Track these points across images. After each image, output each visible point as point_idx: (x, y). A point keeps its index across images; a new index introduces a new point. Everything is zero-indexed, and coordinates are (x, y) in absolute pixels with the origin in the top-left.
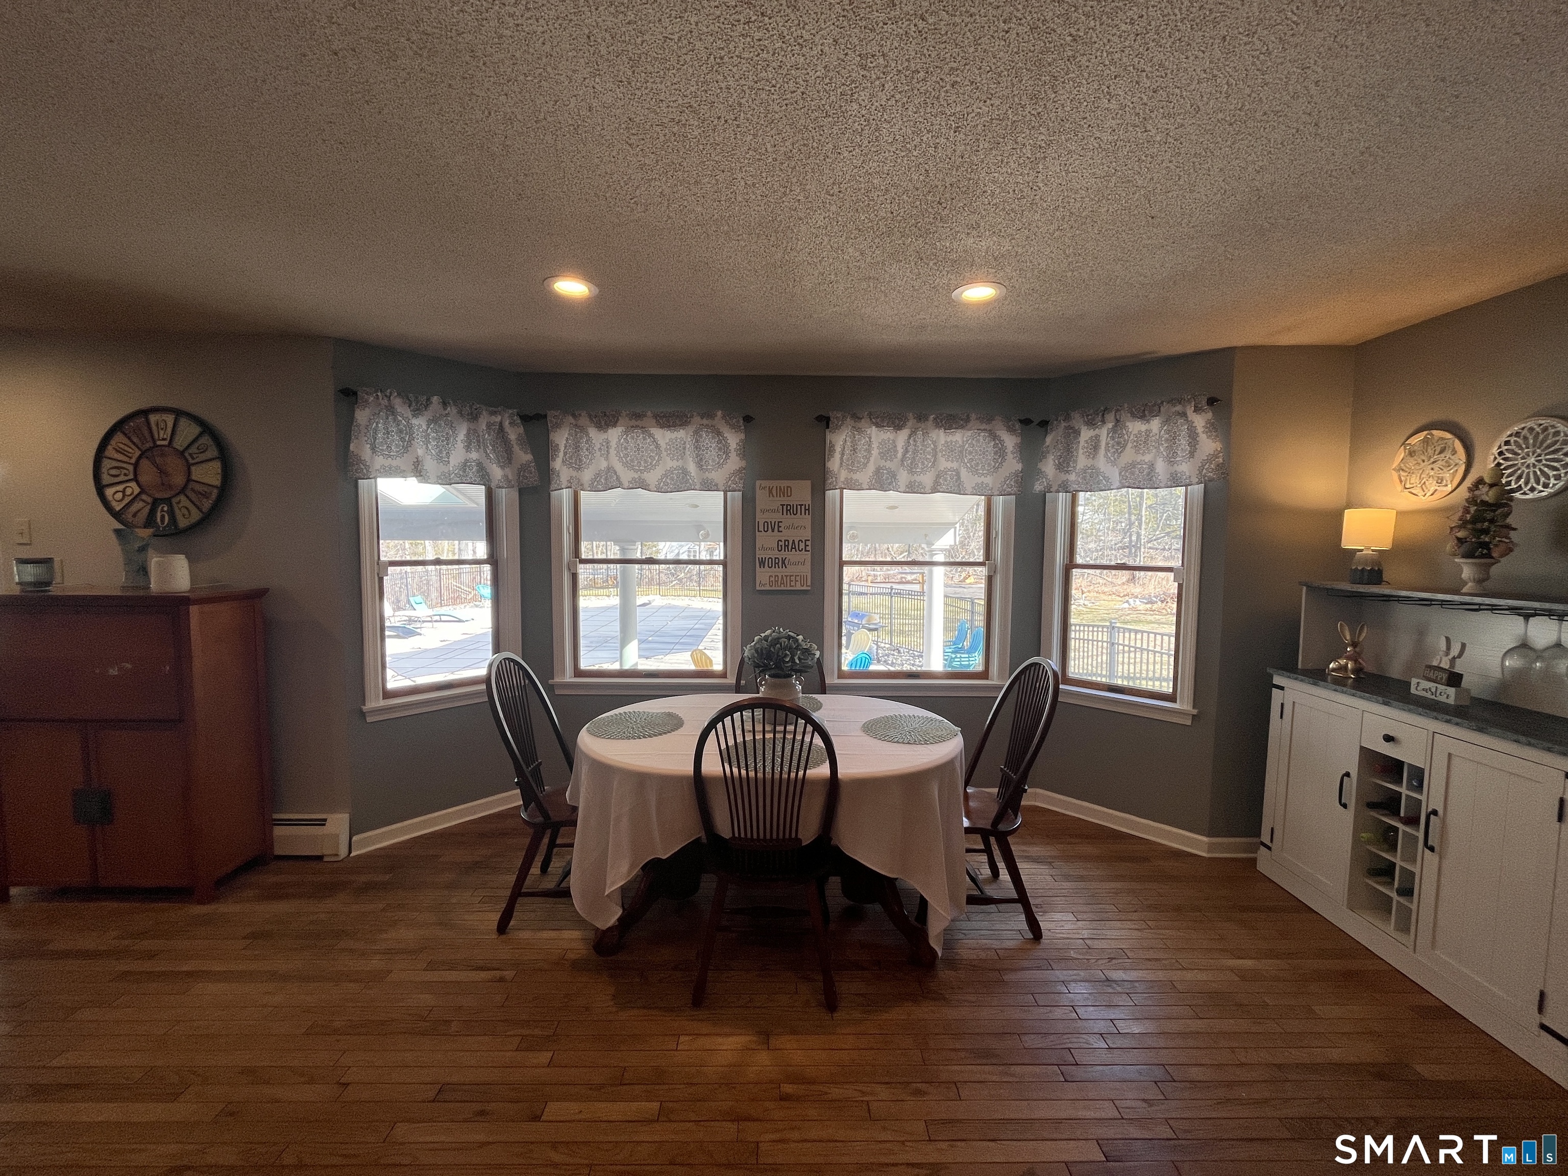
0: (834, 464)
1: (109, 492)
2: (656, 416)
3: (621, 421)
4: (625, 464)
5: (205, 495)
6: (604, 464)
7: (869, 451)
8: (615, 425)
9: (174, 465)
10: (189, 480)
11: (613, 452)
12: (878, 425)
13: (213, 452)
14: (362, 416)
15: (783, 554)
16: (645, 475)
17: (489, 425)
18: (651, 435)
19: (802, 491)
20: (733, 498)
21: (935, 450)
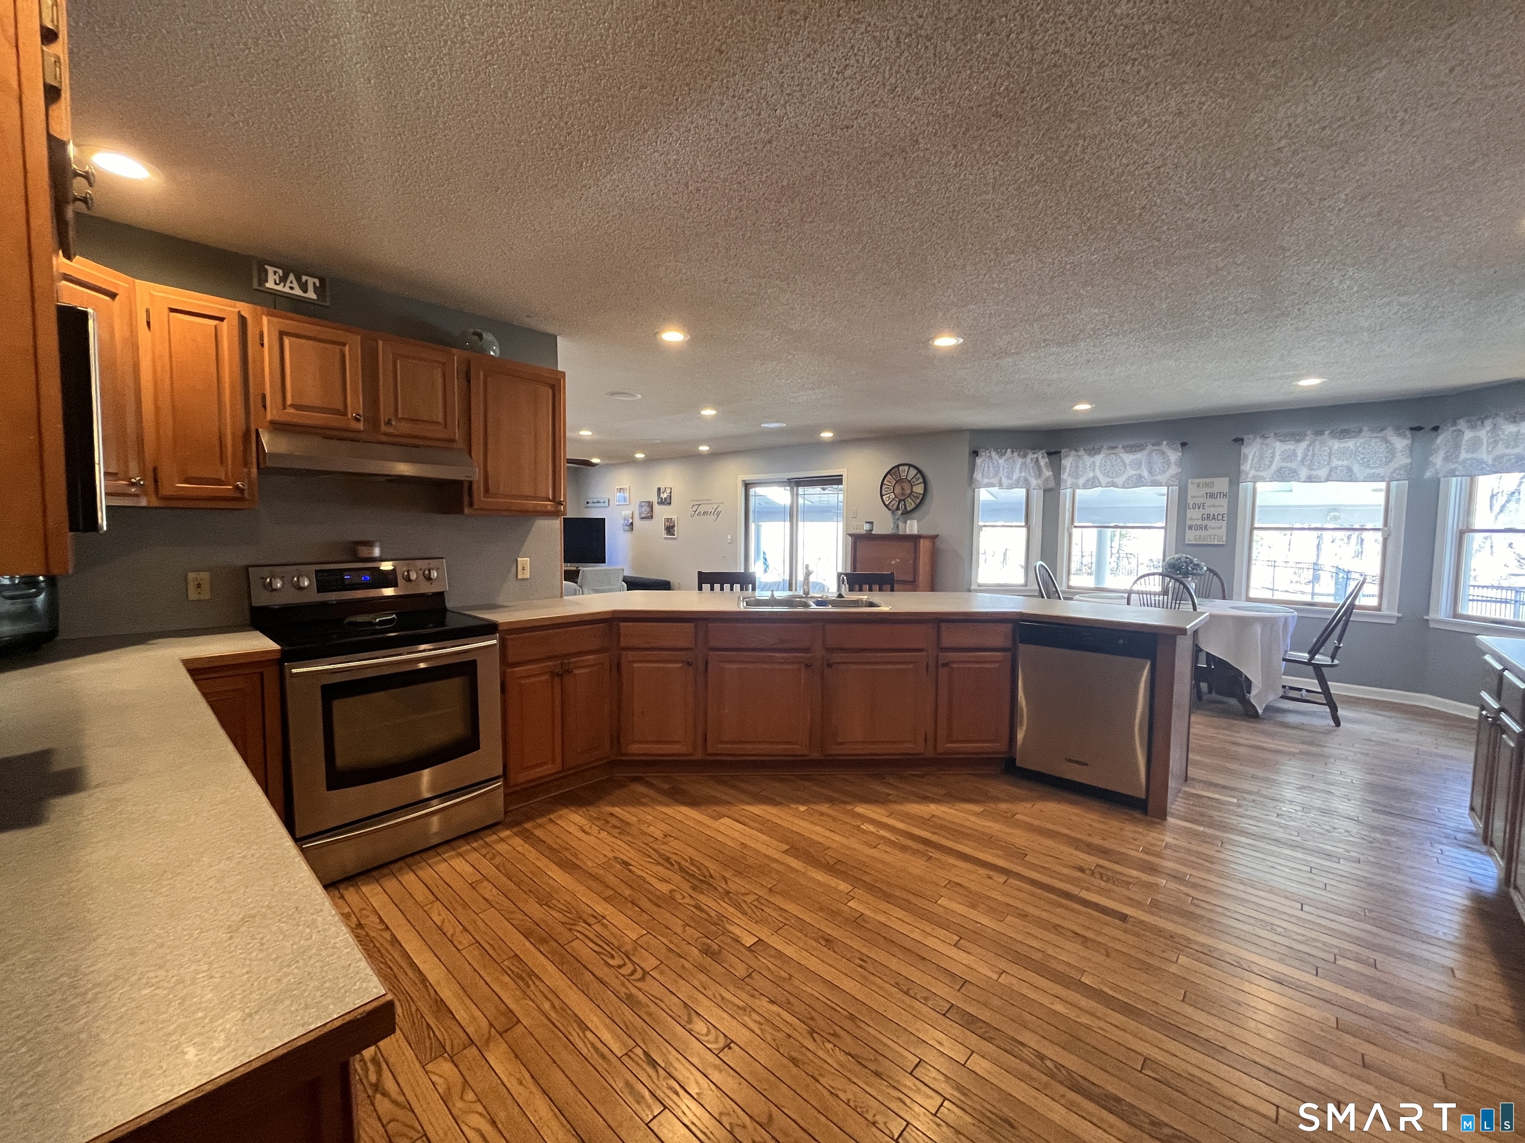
0: (1246, 467)
1: (884, 497)
2: (1123, 447)
3: (1103, 451)
4: (1104, 474)
5: (918, 498)
6: (1091, 475)
7: (1272, 457)
8: (1099, 454)
9: (906, 486)
10: (912, 492)
11: (1097, 468)
12: (1281, 441)
13: (921, 480)
14: (979, 461)
15: (1206, 522)
16: (1116, 480)
17: (1032, 459)
18: (1121, 458)
19: (1222, 484)
20: (1172, 491)
21: (1330, 453)
